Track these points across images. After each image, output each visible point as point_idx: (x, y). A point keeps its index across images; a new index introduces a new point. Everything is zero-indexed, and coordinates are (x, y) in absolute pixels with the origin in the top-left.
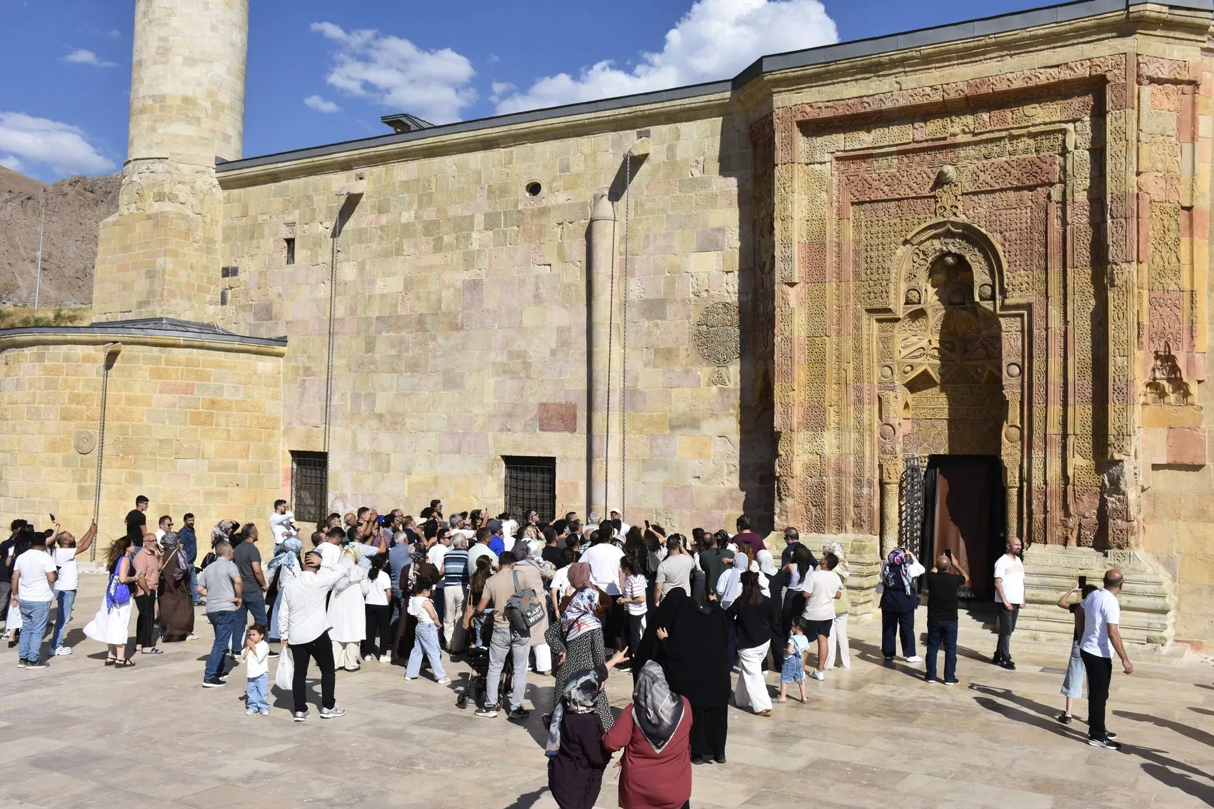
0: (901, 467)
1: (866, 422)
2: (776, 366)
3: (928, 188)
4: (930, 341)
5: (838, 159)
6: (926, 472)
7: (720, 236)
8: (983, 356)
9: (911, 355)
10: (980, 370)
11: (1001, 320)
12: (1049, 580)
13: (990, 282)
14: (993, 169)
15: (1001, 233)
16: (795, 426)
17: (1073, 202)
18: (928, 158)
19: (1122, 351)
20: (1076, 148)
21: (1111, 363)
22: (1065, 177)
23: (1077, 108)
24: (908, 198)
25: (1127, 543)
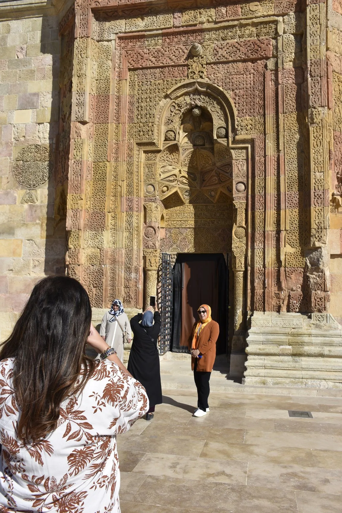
0: (158, 260)
1: (135, 225)
2: (69, 181)
3: (183, 59)
4: (180, 171)
5: (120, 38)
6: (174, 266)
7: (35, 99)
8: (217, 182)
9: (168, 179)
10: (213, 193)
11: (232, 151)
12: (271, 337)
13: (224, 125)
14: (228, 47)
15: (233, 90)
16: (82, 226)
17: (283, 69)
18: (183, 39)
19: (320, 168)
20: (285, 32)
21: (312, 177)
22: (277, 53)
23: (285, 6)
24: (168, 66)
25: (325, 308)
